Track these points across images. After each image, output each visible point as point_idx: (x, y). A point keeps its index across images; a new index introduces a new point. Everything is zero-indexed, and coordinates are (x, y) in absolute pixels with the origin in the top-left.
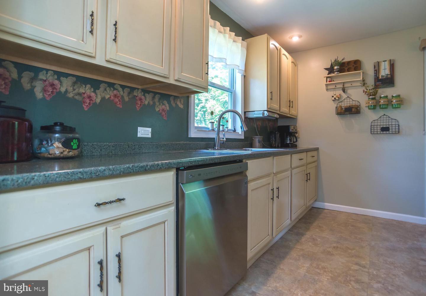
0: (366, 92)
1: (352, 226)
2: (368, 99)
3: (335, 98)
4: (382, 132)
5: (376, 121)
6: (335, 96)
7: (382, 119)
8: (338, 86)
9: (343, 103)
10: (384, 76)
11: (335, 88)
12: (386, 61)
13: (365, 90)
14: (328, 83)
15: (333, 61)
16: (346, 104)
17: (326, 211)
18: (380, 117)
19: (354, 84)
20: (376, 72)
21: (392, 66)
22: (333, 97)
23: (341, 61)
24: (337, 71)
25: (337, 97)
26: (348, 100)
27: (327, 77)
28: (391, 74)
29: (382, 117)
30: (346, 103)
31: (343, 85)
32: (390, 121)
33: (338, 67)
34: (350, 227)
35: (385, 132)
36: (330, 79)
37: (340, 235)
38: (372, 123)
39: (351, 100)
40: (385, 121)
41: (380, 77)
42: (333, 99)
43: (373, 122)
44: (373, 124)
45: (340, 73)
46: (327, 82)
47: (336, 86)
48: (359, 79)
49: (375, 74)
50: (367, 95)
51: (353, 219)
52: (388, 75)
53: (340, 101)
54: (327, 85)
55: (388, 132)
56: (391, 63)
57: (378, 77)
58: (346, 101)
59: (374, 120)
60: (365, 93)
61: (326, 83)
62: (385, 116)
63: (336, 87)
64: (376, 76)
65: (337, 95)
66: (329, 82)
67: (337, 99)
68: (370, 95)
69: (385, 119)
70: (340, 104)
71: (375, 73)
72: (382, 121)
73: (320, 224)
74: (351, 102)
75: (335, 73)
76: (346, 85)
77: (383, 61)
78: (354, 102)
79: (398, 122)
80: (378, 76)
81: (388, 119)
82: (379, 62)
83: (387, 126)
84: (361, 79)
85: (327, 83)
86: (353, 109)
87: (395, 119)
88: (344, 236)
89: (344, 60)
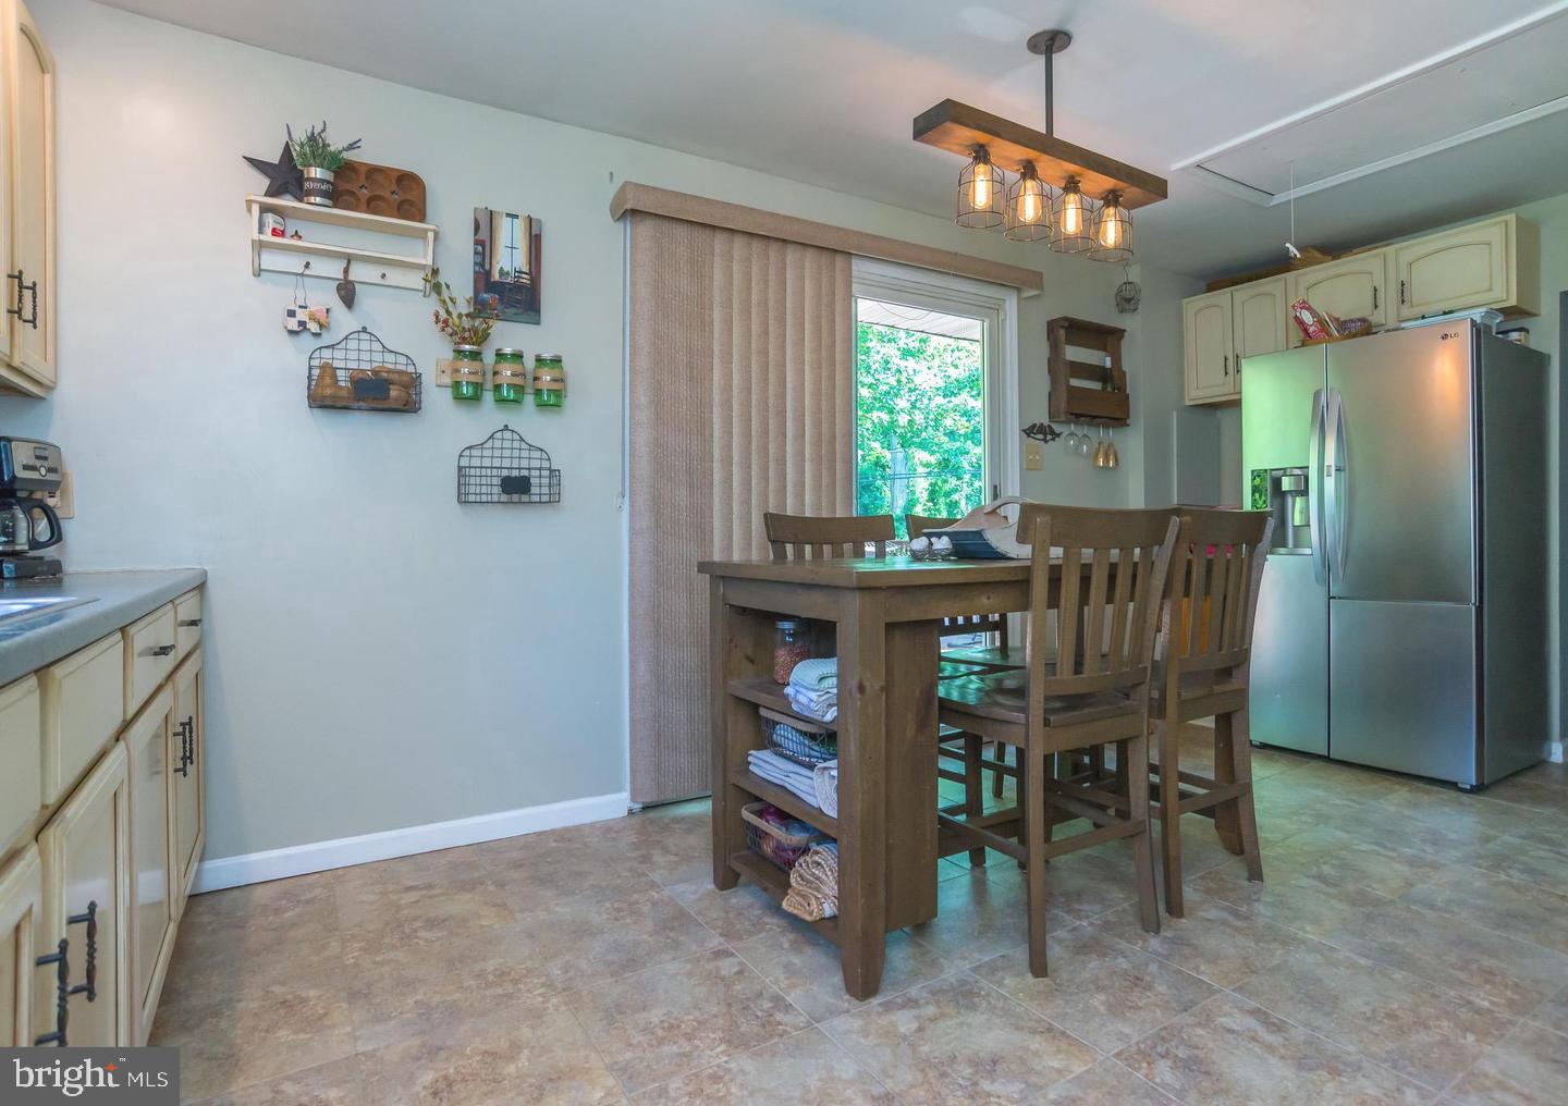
0: (446, 322)
1: (432, 924)
2: (450, 355)
3: (302, 324)
4: (504, 498)
5: (475, 452)
6: (301, 315)
7: (498, 444)
8: (321, 267)
9: (339, 354)
10: (508, 273)
11: (302, 275)
12: (517, 217)
13: (443, 315)
14: (268, 237)
15: (300, 135)
16: (354, 359)
17: (259, 892)
18: (492, 437)
19: (396, 277)
20: (480, 248)
21: (535, 242)
22: (291, 314)
23: (340, 152)
24: (324, 194)
25: (313, 318)
26: (365, 346)
27: (265, 209)
28: (530, 274)
29: (498, 435)
30: (353, 355)
31: (346, 271)
32: (525, 454)
33: (329, 176)
34: (423, 934)
35: (515, 497)
36: (281, 220)
37: (411, 1001)
38: (461, 456)
39: (377, 346)
40: (507, 453)
41: (496, 277)
42: (293, 324)
43: (467, 453)
44: (464, 462)
45: (335, 206)
46: (261, 231)
47: (307, 265)
48: (423, 262)
49: (479, 260)
50: (451, 335)
51: (408, 889)
52: (520, 272)
53: (327, 339)
54: (259, 246)
55: (525, 498)
56: (533, 233)
57: (488, 274)
58: (352, 344)
59: (470, 448)
60: (440, 325)
61: (256, 236)
62: (507, 435)
63: (307, 272)
64: (482, 265)
65: (312, 308)
66: (275, 232)
67: (313, 327)
68: (464, 340)
69: (507, 444)
70: (327, 354)
71: (476, 253)
72: (497, 453)
73: (277, 989)
74: (378, 357)
75: (312, 199)
76: (358, 273)
77: (508, 215)
78: (390, 358)
79: (549, 459)
80: (487, 267)
81: (516, 444)
82: (491, 212)
83: (525, 473)
84: (429, 262)
85: (262, 237)
86: (391, 387)
87: (542, 450)
88: (436, 999)
89: (356, 151)
